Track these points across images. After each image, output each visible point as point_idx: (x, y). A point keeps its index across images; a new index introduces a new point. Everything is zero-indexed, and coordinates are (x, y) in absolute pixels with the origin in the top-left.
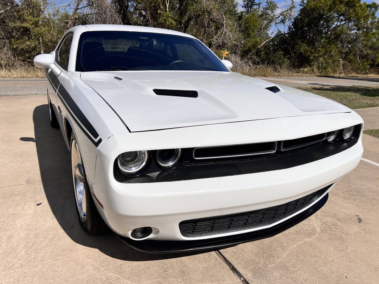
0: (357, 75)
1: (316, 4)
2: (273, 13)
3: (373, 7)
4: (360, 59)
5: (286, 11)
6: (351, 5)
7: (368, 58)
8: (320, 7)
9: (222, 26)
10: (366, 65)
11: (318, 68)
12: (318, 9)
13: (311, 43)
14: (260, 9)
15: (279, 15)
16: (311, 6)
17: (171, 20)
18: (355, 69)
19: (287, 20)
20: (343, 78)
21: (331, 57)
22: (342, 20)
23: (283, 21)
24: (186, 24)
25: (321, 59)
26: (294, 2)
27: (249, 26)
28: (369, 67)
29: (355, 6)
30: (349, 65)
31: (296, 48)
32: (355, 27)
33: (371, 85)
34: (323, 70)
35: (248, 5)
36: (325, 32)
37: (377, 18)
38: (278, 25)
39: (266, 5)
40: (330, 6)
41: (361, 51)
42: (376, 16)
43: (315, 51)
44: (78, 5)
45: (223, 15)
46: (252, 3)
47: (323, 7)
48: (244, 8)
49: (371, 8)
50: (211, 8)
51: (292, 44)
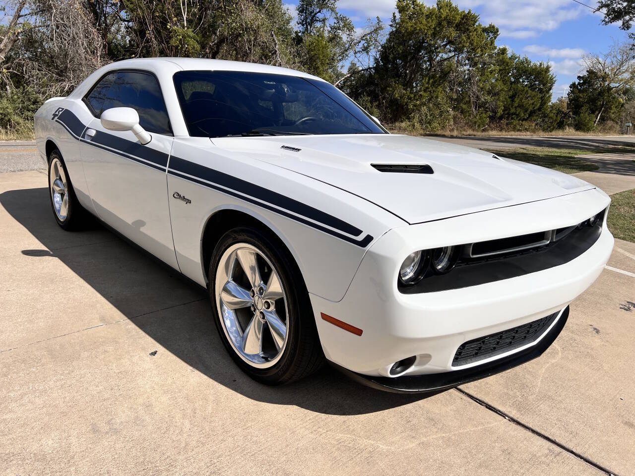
0: (475, 133)
1: (414, 24)
2: (351, 37)
3: (491, 32)
4: (476, 109)
5: (369, 34)
6: (463, 29)
7: (487, 108)
8: (420, 30)
9: (273, 54)
10: (485, 118)
11: (420, 122)
12: (418, 33)
13: (408, 84)
14: (326, 28)
15: (358, 39)
16: (407, 29)
17: (192, 42)
18: (470, 123)
19: (371, 47)
20: (457, 137)
21: (437, 105)
22: (450, 51)
23: (366, 49)
24: (215, 49)
25: (424, 109)
26: (380, 21)
27: (316, 54)
28: (488, 120)
29: (468, 29)
30: (462, 118)
31: (388, 91)
32: (467, 62)
33: (501, 148)
34: (428, 125)
35: (306, 21)
36: (427, 68)
37: (498, 48)
38: (358, 55)
39: (335, 23)
40: (435, 28)
41: (477, 97)
42: (495, 45)
43: (415, 96)
44: (20, 9)
45: (274, 36)
46: (312, 18)
47: (424, 29)
48: (300, 25)
49: (488, 33)
50: (259, 24)
51: (382, 86)
